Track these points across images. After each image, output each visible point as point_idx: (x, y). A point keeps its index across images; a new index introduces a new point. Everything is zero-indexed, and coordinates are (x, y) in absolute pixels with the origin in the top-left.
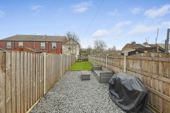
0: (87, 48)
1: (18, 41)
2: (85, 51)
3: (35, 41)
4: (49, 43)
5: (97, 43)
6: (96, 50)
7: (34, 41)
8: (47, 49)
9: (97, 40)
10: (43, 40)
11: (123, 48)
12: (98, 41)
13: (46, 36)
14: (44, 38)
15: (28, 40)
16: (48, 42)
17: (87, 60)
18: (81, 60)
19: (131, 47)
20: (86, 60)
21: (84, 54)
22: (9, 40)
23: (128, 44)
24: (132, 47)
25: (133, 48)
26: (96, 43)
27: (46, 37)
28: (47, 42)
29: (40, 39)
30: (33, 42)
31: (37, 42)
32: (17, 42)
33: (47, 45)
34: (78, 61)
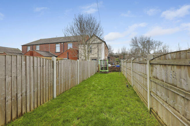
0: (120, 52)
2: (118, 56)
3: (50, 43)
4: (65, 44)
9: (136, 38)
12: (138, 38)
13: (65, 37)
14: (62, 39)
15: (44, 43)
17: (118, 69)
18: (107, 70)
20: (116, 70)
21: (117, 59)
22: (29, 44)
28: (62, 43)
29: (58, 40)
30: (48, 45)
31: (52, 44)
33: (63, 48)
34: (102, 70)
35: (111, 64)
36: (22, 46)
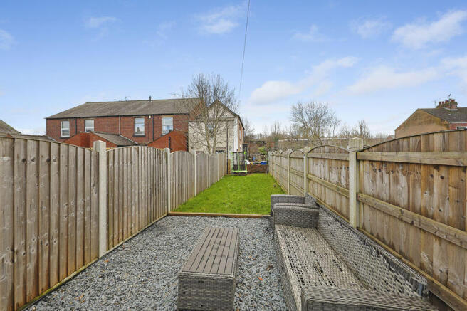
0: (269, 133)
1: (83, 118)
2: (264, 142)
3: (121, 116)
4: (156, 118)
5: (301, 113)
6: (297, 138)
7: (118, 116)
8: (150, 135)
9: (300, 105)
10: (142, 110)
11: (400, 127)
12: (304, 106)
13: (150, 100)
14: (145, 105)
15: (106, 114)
16: (151, 115)
17: (263, 169)
18: (244, 169)
19: (438, 119)
20: (261, 169)
21: (261, 148)
22: (66, 116)
23: (422, 109)
24: (442, 120)
25: (446, 122)
26: (299, 113)
27: (151, 103)
28: (150, 117)
29: (135, 108)
30: (116, 119)
31: (126, 119)
32: (82, 120)
33: (151, 126)
34: (235, 171)
35: (250, 161)
36: (47, 119)
